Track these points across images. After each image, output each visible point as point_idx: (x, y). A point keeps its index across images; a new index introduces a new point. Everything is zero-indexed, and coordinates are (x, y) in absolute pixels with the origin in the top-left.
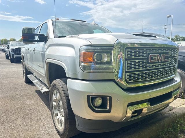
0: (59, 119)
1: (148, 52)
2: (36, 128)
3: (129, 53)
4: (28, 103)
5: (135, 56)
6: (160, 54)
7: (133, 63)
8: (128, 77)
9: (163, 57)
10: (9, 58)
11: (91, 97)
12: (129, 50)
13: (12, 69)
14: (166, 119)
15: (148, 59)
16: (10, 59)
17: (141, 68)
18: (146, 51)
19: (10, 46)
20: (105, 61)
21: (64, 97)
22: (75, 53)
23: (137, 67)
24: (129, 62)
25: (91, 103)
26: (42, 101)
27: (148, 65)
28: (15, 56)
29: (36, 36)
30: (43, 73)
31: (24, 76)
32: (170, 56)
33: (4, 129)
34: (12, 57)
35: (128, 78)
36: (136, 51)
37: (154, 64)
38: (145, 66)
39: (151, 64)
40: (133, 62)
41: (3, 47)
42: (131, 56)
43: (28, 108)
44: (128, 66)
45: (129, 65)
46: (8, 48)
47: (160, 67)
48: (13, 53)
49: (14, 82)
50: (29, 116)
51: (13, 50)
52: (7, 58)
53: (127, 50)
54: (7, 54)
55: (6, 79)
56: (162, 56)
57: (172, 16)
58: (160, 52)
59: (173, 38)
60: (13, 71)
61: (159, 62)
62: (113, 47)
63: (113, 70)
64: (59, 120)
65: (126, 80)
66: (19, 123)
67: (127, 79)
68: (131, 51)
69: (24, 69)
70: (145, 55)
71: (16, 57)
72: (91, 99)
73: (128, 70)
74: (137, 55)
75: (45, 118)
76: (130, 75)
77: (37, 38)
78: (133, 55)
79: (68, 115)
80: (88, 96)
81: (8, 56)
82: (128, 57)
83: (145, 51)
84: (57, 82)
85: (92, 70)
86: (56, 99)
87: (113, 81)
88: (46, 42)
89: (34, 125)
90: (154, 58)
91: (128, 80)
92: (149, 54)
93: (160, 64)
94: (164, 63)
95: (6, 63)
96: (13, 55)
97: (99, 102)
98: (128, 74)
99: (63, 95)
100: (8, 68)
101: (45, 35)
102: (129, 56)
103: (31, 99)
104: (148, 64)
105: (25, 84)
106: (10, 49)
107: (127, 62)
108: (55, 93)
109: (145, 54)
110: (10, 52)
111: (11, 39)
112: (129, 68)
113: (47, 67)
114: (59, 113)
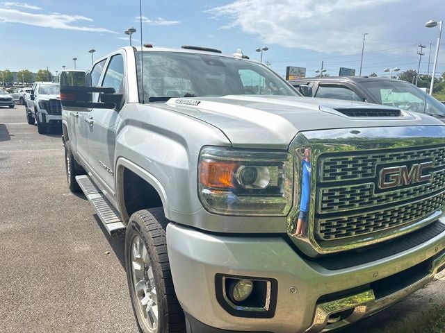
0: (147, 305)
1: (379, 161)
2: (92, 321)
3: (328, 167)
4: (76, 250)
5: (343, 175)
6: (409, 164)
7: (337, 194)
8: (323, 228)
9: (416, 172)
10: (36, 123)
11: (224, 278)
12: (328, 159)
13: (41, 151)
14: (412, 316)
15: (375, 180)
16: (36, 125)
17: (357, 205)
18: (374, 160)
19: (36, 92)
20: (264, 187)
21: (159, 264)
22: (187, 160)
23: (347, 203)
24: (326, 190)
25: (225, 294)
26: (109, 245)
27: (376, 195)
28: (49, 117)
29: (93, 93)
30: (110, 184)
31: (68, 174)
32: (435, 167)
33: (16, 321)
34: (41, 121)
35: (321, 232)
36: (346, 162)
37: (392, 192)
38: (367, 200)
39: (382, 194)
40: (337, 190)
41: (22, 91)
42: (334, 175)
43: (75, 264)
44: (323, 202)
45: (326, 198)
46: (32, 98)
47: (405, 197)
48: (45, 111)
49: (45, 188)
50: (76, 287)
51: (44, 104)
52: (31, 121)
53: (323, 161)
54: (30, 111)
55: (28, 180)
56: (413, 171)
57: (441, 22)
58: (409, 159)
59: (438, 78)
60: (44, 159)
61: (404, 186)
62: (287, 151)
63: (282, 210)
64: (147, 310)
65: (316, 236)
66: (51, 305)
67: (319, 232)
68: (332, 163)
69: (68, 159)
70: (369, 171)
71: (50, 121)
72: (225, 284)
73: (325, 212)
74: (350, 173)
75: (114, 293)
76: (328, 225)
77: (96, 97)
78: (339, 174)
79: (167, 310)
80: (218, 277)
81: (34, 116)
82: (325, 179)
83: (370, 161)
84: (143, 220)
85: (229, 209)
86: (139, 256)
87: (284, 237)
88: (118, 109)
89: (87, 311)
90: (393, 177)
91: (322, 236)
92: (380, 167)
93: (405, 189)
94: (418, 187)
95: (27, 135)
96: (44, 115)
97: (244, 290)
98: (324, 221)
99: (156, 256)
100: (32, 149)
101: (117, 92)
102: (328, 175)
103: (82, 239)
104: (375, 193)
105: (71, 194)
106: (36, 101)
107: (323, 191)
108: (138, 243)
109: (370, 168)
110: (38, 107)
111: (41, 71)
112: (325, 205)
113: (120, 174)
114: (148, 291)
